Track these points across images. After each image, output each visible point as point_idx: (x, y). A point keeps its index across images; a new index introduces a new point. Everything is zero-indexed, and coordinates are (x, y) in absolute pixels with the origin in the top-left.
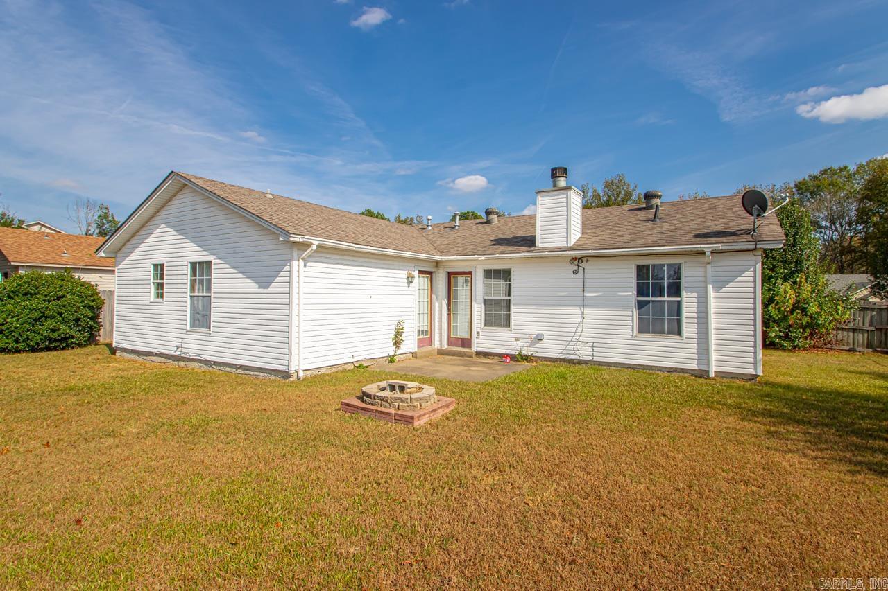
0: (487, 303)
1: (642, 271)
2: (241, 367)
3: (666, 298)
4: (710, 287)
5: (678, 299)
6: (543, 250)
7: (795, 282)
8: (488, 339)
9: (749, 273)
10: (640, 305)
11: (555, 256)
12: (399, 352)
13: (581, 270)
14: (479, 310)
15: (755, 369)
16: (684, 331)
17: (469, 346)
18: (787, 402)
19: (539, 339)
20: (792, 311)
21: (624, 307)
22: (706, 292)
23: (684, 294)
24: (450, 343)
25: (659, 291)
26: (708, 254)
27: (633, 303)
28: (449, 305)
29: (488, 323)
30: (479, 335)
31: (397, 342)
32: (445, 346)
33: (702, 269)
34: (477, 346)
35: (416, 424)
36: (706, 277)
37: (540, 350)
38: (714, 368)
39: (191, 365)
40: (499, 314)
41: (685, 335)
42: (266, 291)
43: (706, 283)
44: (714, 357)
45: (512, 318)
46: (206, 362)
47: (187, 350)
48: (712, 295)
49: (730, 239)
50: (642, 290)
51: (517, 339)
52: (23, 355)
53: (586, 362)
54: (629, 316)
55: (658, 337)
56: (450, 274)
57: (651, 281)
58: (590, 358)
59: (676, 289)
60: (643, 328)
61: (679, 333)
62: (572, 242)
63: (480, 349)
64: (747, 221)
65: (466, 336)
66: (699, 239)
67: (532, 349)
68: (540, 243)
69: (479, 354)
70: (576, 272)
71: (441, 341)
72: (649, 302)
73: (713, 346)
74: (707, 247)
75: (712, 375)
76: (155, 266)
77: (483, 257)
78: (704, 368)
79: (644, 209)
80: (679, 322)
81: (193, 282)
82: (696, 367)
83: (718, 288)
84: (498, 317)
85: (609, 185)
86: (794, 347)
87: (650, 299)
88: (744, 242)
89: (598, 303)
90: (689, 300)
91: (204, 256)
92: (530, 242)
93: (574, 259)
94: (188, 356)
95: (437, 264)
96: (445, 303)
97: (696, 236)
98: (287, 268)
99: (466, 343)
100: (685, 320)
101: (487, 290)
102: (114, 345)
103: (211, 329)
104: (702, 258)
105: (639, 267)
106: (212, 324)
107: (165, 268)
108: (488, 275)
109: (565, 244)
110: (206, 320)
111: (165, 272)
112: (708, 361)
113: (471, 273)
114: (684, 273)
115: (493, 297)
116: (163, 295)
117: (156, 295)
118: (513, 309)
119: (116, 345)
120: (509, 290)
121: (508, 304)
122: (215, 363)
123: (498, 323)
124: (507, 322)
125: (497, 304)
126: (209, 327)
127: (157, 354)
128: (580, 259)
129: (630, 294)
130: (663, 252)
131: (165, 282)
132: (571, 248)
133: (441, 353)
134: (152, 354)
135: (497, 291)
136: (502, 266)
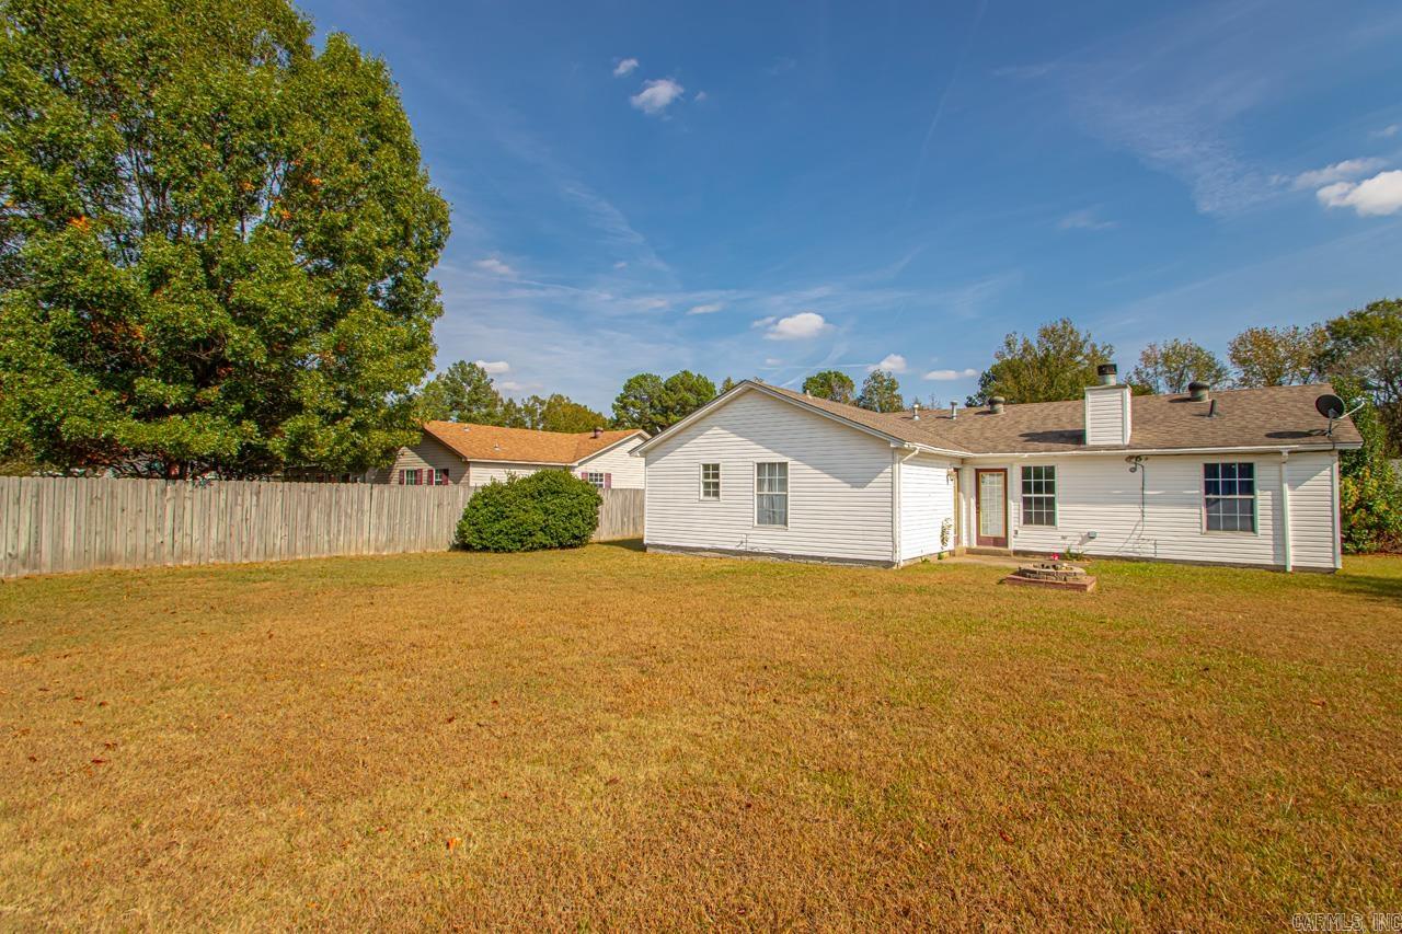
0: (1027, 502)
1: (1210, 470)
2: (830, 559)
3: (1237, 496)
4: (1286, 486)
5: (1252, 497)
6: (1095, 448)
7: (1357, 477)
8: (1027, 538)
9: (1327, 472)
10: (1209, 503)
11: (1107, 454)
12: (946, 549)
13: (1139, 469)
14: (1016, 509)
15: (1334, 563)
16: (1259, 527)
17: (1006, 546)
18: (1374, 586)
19: (1091, 537)
20: (1354, 510)
21: (1191, 505)
22: (1282, 490)
23: (1258, 492)
24: (980, 541)
25: (1229, 488)
26: (1285, 454)
27: (1203, 501)
28: (978, 503)
29: (1027, 520)
30: (1016, 532)
31: (944, 541)
32: (975, 546)
33: (1277, 468)
34: (1013, 545)
35: (1089, 589)
36: (1281, 476)
37: (1090, 548)
38: (1291, 563)
39: (760, 559)
40: (1040, 510)
41: (1260, 532)
42: (861, 490)
43: (1281, 482)
44: (1291, 552)
45: (1058, 516)
46: (780, 556)
47: (751, 545)
48: (1288, 493)
49: (1307, 439)
50: (1210, 488)
51: (1064, 538)
52: (554, 551)
53: (1147, 560)
54: (1197, 515)
55: (1228, 534)
56: (978, 471)
57: (1220, 480)
58: (1153, 556)
59: (1249, 488)
60: (1212, 525)
61: (1253, 530)
62: (1127, 442)
63: (1018, 548)
64: (1321, 422)
65: (1002, 535)
66: (1273, 440)
67: (1083, 547)
68: (1090, 440)
69: (1016, 553)
70: (1133, 470)
71: (969, 540)
72: (1218, 500)
73: (1290, 542)
74: (1284, 447)
75: (1290, 569)
76: (706, 467)
77: (1026, 455)
78: (1280, 563)
79: (1189, 400)
80: (1252, 519)
81: (760, 483)
82: (1272, 563)
83: (1293, 487)
84: (1039, 516)
85: (1047, 334)
86: (1359, 551)
87: (1221, 496)
88: (1321, 443)
89: (1157, 501)
90: (1263, 499)
91: (778, 458)
92: (1078, 438)
93: (1130, 457)
94: (756, 550)
95: (963, 460)
96: (973, 501)
97: (1268, 436)
98: (889, 470)
99: (1003, 542)
100: (1259, 517)
101: (1026, 488)
102: (645, 542)
103: (789, 525)
104: (1277, 458)
105: (1207, 466)
106: (789, 520)
107: (721, 468)
108: (1026, 472)
109: (1120, 442)
110: (780, 517)
111: (721, 472)
112: (1285, 556)
113: (1005, 470)
114: (1257, 472)
115: (1033, 495)
116: (716, 494)
117: (707, 494)
118: (1058, 507)
119: (649, 542)
120: (1050, 488)
121: (1051, 503)
122: (793, 556)
123: (1039, 521)
124: (1051, 520)
125: (1039, 501)
126: (786, 524)
127: (709, 550)
128: (1138, 457)
129: (1198, 491)
130: (1236, 452)
131: (721, 481)
132: (1129, 447)
133: (970, 551)
134: (704, 550)
135: (1038, 489)
136: (1043, 464)
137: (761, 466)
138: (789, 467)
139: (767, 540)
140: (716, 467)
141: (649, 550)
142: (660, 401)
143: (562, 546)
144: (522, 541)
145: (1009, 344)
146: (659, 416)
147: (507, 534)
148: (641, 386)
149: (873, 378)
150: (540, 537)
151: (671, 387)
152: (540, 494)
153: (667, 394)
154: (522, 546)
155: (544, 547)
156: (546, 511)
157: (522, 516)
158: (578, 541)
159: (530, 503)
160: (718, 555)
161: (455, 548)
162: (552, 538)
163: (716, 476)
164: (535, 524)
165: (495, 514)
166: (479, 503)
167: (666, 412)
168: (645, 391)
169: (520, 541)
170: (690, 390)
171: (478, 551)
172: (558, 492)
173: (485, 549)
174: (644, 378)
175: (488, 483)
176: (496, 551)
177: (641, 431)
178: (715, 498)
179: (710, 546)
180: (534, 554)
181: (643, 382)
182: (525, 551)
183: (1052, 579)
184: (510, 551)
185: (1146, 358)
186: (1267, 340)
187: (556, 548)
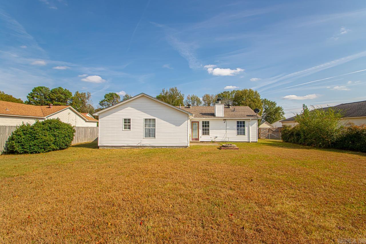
0: (203, 129)
1: (238, 122)
3: (242, 128)
4: (250, 126)
6: (218, 117)
8: (203, 138)
9: (256, 123)
10: (238, 129)
11: (220, 119)
13: (226, 122)
14: (201, 131)
15: (257, 140)
16: (246, 134)
17: (198, 140)
19: (216, 137)
21: (234, 130)
22: (249, 127)
23: (245, 127)
24: (192, 139)
25: (241, 126)
26: (251, 120)
27: (236, 129)
28: (192, 130)
29: (203, 134)
30: (201, 137)
32: (191, 141)
33: (248, 122)
34: (200, 140)
35: (239, 149)
36: (249, 124)
37: (217, 140)
38: (251, 141)
39: (147, 148)
40: (206, 131)
42: (179, 127)
43: (249, 125)
44: (251, 139)
45: (210, 133)
46: (153, 147)
48: (250, 127)
49: (253, 117)
50: (238, 126)
51: (211, 138)
53: (227, 142)
54: (235, 132)
55: (241, 135)
56: (192, 122)
57: (242, 124)
59: (244, 126)
60: (238, 134)
62: (224, 116)
63: (201, 141)
64: (253, 114)
67: (215, 140)
68: (217, 115)
69: (201, 142)
70: (224, 122)
73: (251, 137)
74: (251, 118)
75: (250, 142)
76: (125, 119)
77: (204, 118)
78: (249, 141)
80: (244, 132)
81: (146, 125)
82: (247, 141)
83: (251, 126)
84: (206, 133)
88: (255, 118)
89: (229, 129)
90: (246, 128)
91: (152, 117)
92: (213, 115)
93: (224, 120)
94: (144, 145)
97: (248, 116)
99: (198, 139)
100: (246, 132)
101: (203, 126)
102: (99, 145)
103: (156, 137)
104: (249, 120)
105: (237, 122)
106: (156, 136)
107: (131, 120)
108: (203, 122)
109: (222, 116)
110: (153, 135)
111: (131, 121)
112: (250, 139)
113: (198, 122)
114: (245, 122)
115: (205, 128)
116: (130, 128)
117: (125, 128)
118: (210, 131)
119: (100, 145)
120: (208, 126)
121: (208, 130)
122: (157, 146)
123: (206, 134)
124: (208, 134)
125: (206, 129)
126: (155, 137)
127: (126, 146)
128: (225, 120)
129: (236, 127)
130: (241, 119)
131: (131, 124)
132: (224, 117)
133: (191, 142)
134: (124, 146)
135: (206, 127)
136: (207, 121)
137: (146, 120)
138: (156, 120)
139: (149, 142)
140: (129, 120)
141: (100, 148)
142: (49, 97)
143: (61, 149)
144: (45, 148)
145: (163, 91)
146: (49, 101)
147: (38, 146)
148: (41, 90)
149: (126, 96)
150: (53, 146)
151: (54, 92)
152: (50, 128)
153: (52, 94)
154: (45, 150)
155: (54, 150)
156: (55, 136)
157: (45, 138)
158: (67, 146)
159: (47, 133)
160: (130, 148)
161: (4, 153)
162: (57, 146)
163: (130, 122)
164: (51, 141)
165: (30, 137)
166: (21, 133)
167: (52, 100)
168: (42, 92)
169: (44, 148)
170: (62, 94)
171: (22, 153)
172: (59, 128)
173: (26, 152)
174: (42, 88)
175: (21, 124)
176: (32, 153)
177: (70, 107)
178: (129, 130)
179: (127, 145)
180: (50, 153)
181: (42, 89)
182: (46, 152)
183: (231, 147)
184: (39, 153)
185: (188, 98)
186: (209, 97)
187: (58, 150)
